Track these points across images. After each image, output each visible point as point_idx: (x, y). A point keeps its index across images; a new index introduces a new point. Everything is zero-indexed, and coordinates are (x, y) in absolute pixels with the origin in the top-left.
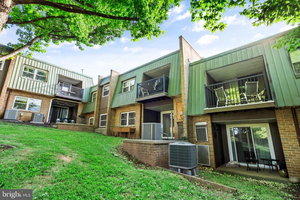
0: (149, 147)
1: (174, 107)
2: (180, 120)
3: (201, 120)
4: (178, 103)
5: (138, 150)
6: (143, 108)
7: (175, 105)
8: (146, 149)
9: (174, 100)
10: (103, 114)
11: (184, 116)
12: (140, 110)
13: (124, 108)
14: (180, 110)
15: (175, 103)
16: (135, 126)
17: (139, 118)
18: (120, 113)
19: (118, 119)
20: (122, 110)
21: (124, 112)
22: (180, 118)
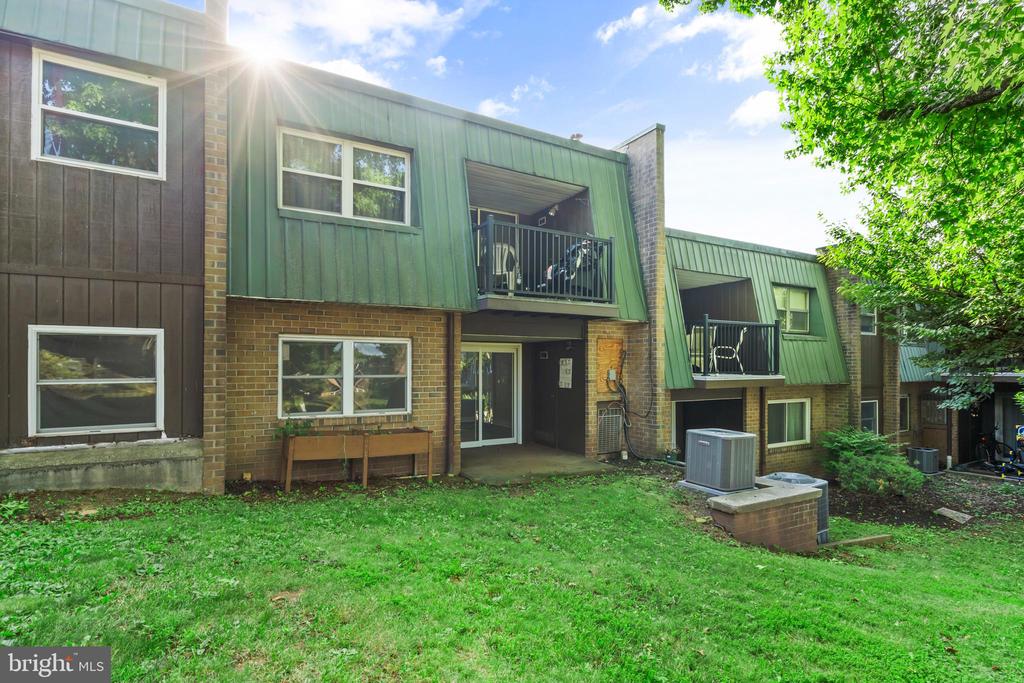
1: (589, 352)
2: (604, 394)
4: (600, 341)
6: (457, 331)
7: (593, 345)
9: (591, 327)
10: (89, 324)
11: (660, 390)
12: (442, 341)
13: (318, 310)
14: (607, 362)
15: (593, 337)
16: (416, 419)
17: (438, 378)
18: (277, 336)
19: (252, 373)
20: (295, 318)
21: (312, 332)
22: (606, 389)
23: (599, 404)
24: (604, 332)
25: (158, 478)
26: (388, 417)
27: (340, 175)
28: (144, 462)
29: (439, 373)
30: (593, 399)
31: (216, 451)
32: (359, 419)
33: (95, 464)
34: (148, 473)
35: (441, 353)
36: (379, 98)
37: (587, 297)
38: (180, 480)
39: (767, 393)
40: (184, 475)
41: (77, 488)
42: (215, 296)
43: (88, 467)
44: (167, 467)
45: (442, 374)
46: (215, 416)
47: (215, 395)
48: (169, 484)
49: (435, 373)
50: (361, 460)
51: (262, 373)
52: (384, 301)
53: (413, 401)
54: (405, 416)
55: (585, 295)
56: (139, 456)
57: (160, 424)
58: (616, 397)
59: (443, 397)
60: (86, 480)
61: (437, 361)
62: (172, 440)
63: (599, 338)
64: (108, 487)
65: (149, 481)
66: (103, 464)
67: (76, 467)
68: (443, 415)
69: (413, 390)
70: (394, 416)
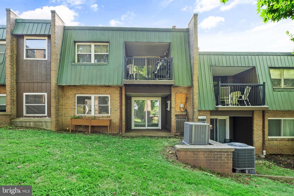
0: (224, 155)
1: (172, 98)
2: (178, 112)
3: (202, 114)
4: (177, 94)
5: (206, 159)
6: (124, 92)
7: (173, 96)
8: (221, 157)
9: (173, 89)
10: (33, 93)
11: (195, 110)
12: (118, 95)
13: (84, 88)
14: (180, 101)
15: (174, 93)
16: (111, 117)
17: (117, 106)
18: (75, 95)
19: (69, 104)
20: (79, 90)
21: (83, 94)
22: (179, 111)
23: (176, 115)
24: (178, 91)
25: (42, 126)
26: (103, 116)
27: (91, 52)
28: (40, 122)
29: (118, 104)
30: (173, 114)
31: (54, 121)
32: (95, 116)
33: (31, 122)
34: (40, 124)
35: (118, 99)
36: (101, 30)
37: (162, 78)
38: (47, 127)
39: (266, 114)
40: (47, 126)
41: (28, 126)
42: (53, 85)
43: (30, 122)
44: (44, 123)
45: (119, 105)
46: (53, 113)
47: (53, 108)
48: (44, 127)
49: (116, 104)
50: (89, 126)
51: (71, 104)
52: (95, 84)
53: (110, 112)
54: (107, 116)
55: (160, 77)
56: (39, 121)
57: (46, 115)
58: (184, 113)
59: (119, 111)
60: (30, 125)
61: (117, 101)
62: (49, 118)
63: (176, 93)
64: (33, 127)
65: (41, 126)
66: (32, 122)
67: (28, 122)
68: (119, 116)
69: (110, 109)
70: (104, 116)
